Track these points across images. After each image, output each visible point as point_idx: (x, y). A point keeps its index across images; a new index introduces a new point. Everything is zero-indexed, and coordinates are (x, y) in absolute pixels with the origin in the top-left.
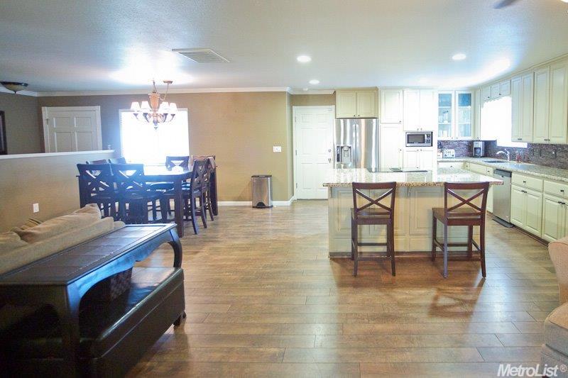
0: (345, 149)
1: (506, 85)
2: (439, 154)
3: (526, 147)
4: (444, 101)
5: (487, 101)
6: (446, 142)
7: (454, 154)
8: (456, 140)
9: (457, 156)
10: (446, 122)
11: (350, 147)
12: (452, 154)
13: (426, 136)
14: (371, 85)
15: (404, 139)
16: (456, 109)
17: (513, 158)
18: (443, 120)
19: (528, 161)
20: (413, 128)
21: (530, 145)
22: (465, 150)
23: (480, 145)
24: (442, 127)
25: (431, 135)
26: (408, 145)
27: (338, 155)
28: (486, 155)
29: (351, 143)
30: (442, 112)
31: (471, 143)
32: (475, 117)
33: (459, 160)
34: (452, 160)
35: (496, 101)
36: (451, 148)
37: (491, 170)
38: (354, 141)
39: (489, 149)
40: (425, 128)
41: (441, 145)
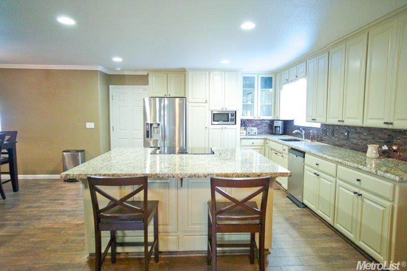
0: (155, 126)
1: (302, 68)
2: (242, 132)
3: (319, 127)
4: (248, 84)
5: (285, 83)
6: (250, 121)
7: (256, 132)
8: (259, 119)
9: (260, 134)
10: (250, 103)
11: (159, 125)
12: (254, 131)
13: (230, 115)
14: (180, 65)
15: (210, 117)
16: (259, 92)
17: (307, 136)
18: (247, 101)
19: (321, 141)
20: (218, 108)
21: (322, 125)
22: (267, 129)
23: (280, 124)
24: (246, 107)
25: (234, 114)
26: (214, 123)
27: (148, 132)
28: (285, 133)
29: (160, 121)
30: (246, 94)
31: (272, 121)
32: (276, 99)
33: (260, 137)
34: (254, 137)
35: (293, 83)
36: (254, 126)
37: (287, 149)
38: (162, 119)
39: (287, 127)
40: (230, 108)
41: (244, 123)
